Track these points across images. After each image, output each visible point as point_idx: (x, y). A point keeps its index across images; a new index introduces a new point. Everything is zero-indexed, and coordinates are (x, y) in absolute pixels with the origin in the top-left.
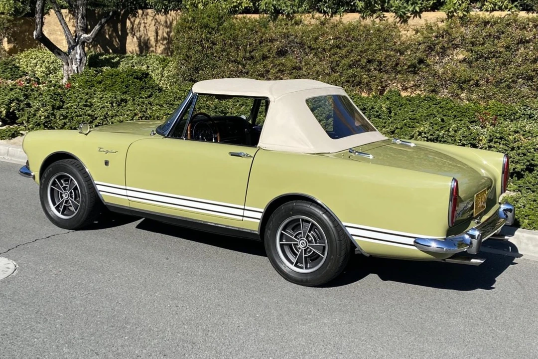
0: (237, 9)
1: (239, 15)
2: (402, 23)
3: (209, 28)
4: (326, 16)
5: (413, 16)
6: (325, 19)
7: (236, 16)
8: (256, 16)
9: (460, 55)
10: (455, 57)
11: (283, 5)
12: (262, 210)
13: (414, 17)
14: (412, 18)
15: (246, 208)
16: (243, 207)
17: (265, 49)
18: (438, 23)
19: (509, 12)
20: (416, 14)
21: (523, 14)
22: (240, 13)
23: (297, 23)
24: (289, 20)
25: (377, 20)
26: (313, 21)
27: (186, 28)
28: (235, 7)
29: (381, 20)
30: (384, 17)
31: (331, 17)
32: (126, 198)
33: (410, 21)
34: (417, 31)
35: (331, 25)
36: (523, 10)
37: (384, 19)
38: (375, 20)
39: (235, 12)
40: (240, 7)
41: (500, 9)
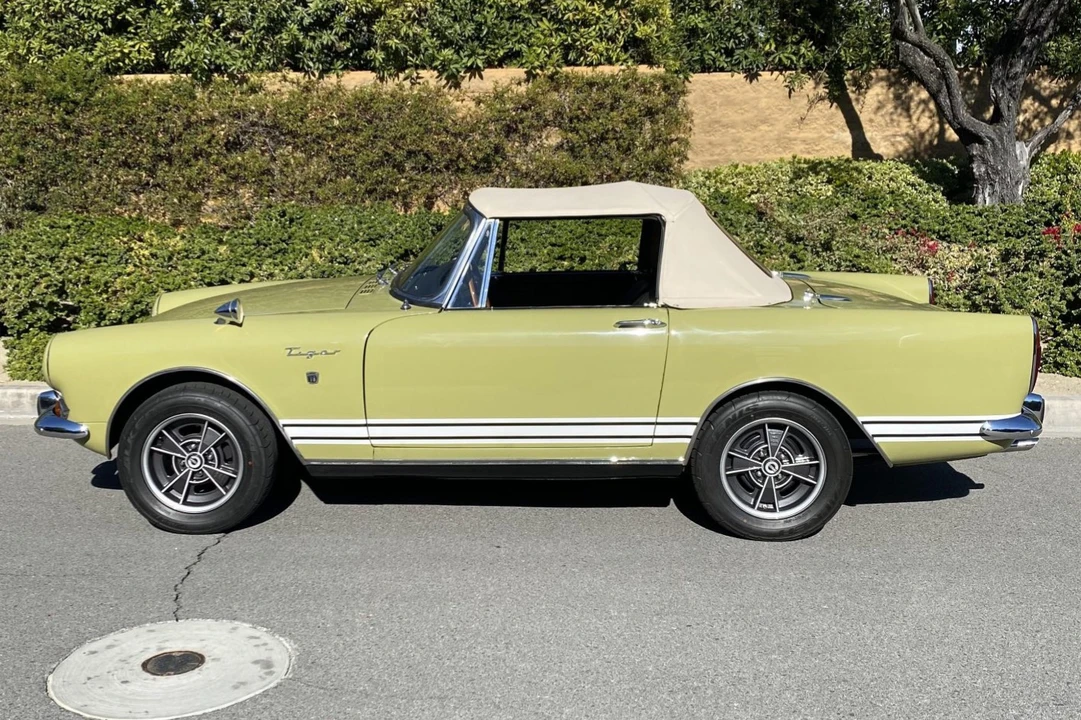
0: (121, 64)
1: (125, 76)
2: (450, 88)
3: (68, 102)
4: (310, 78)
5: (468, 75)
6: (310, 82)
7: (118, 77)
8: (165, 78)
9: (553, 138)
10: (545, 141)
11: (226, 56)
12: (697, 420)
13: (470, 78)
14: (467, 79)
17: (201, 139)
18: (513, 87)
19: (623, 67)
20: (474, 70)
21: (643, 69)
22: (128, 73)
23: (253, 90)
24: (236, 85)
25: (407, 84)
26: (288, 87)
27: (10, 103)
28: (117, 60)
29: (413, 84)
30: (418, 77)
31: (319, 78)
32: (367, 442)
33: (465, 84)
34: (479, 102)
35: (322, 93)
36: (642, 62)
37: (418, 81)
38: (404, 83)
39: (117, 70)
40: (127, 61)
41: (609, 61)
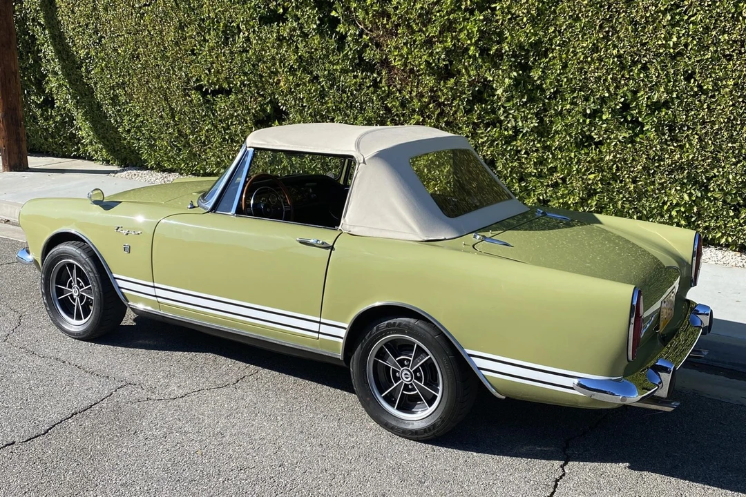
12: (346, 326)
15: (323, 321)
16: (318, 319)
32: (155, 298)
